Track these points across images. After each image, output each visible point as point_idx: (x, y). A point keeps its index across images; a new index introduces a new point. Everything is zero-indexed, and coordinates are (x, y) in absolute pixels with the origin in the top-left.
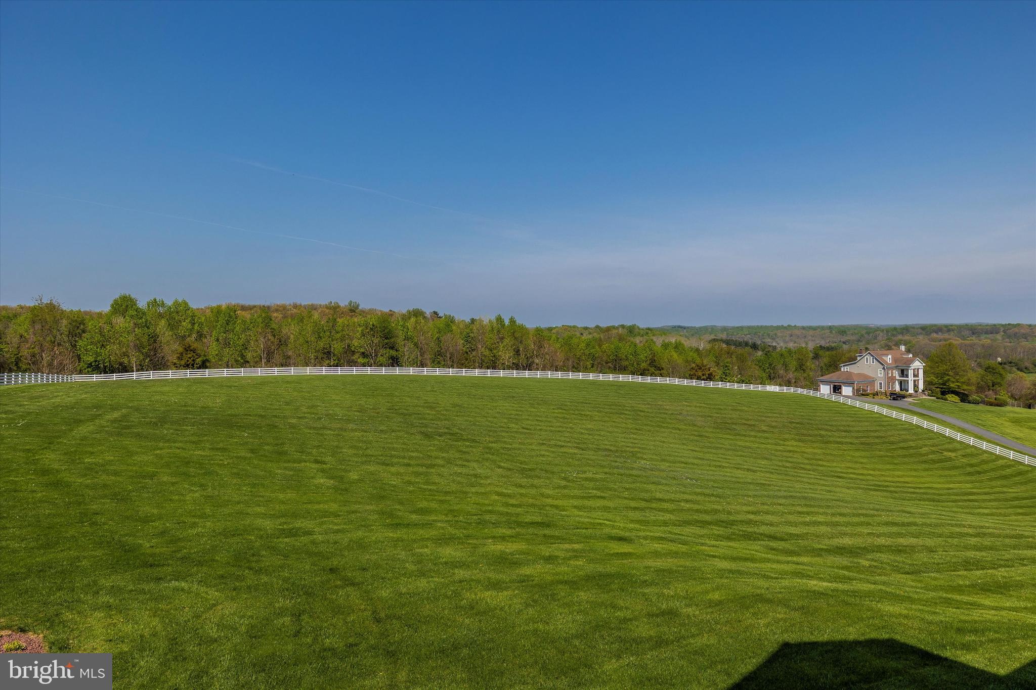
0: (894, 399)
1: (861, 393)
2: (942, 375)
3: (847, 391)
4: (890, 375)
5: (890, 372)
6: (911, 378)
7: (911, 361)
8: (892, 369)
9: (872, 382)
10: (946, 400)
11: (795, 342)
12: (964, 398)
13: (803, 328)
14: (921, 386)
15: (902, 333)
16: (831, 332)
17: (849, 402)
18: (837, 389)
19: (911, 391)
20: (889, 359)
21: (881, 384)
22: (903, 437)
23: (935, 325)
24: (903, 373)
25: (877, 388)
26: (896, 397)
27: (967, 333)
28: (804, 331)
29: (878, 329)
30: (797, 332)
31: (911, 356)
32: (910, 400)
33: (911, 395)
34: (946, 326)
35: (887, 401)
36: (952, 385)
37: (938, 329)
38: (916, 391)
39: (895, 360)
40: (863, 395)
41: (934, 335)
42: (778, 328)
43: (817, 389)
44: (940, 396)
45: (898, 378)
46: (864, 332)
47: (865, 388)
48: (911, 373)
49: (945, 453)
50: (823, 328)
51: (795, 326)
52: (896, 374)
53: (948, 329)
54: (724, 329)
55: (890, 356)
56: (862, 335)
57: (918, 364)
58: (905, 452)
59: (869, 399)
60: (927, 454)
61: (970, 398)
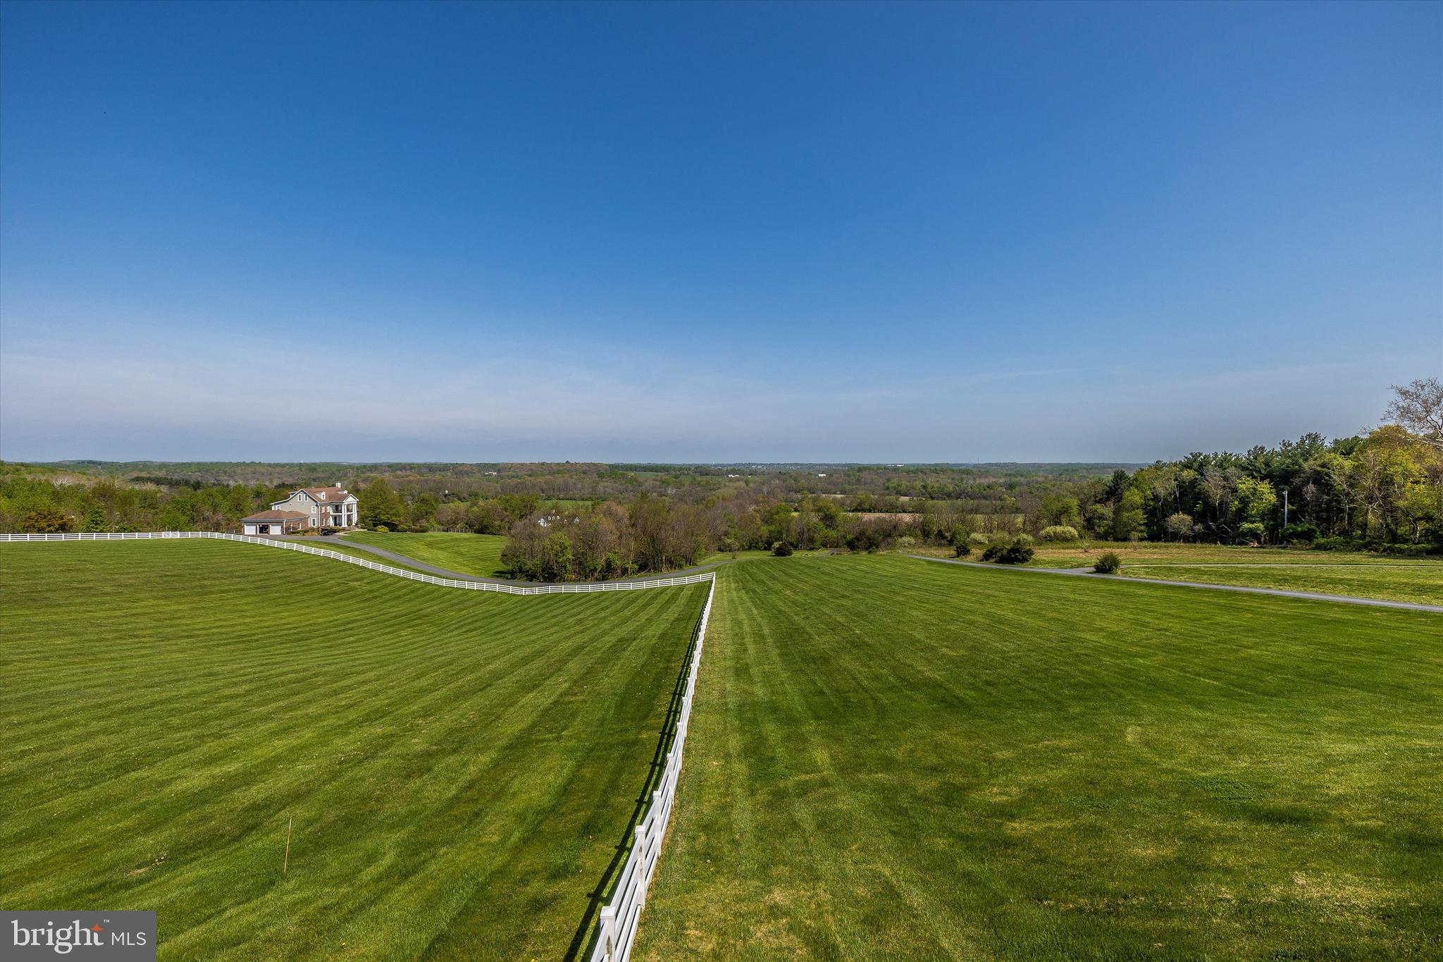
0: (325, 534)
1: (290, 531)
2: (373, 509)
3: (275, 530)
4: (323, 511)
5: (323, 508)
6: (344, 514)
7: (345, 497)
8: (326, 505)
9: (304, 519)
10: (376, 531)
11: (258, 480)
12: (393, 527)
13: (270, 465)
14: (355, 519)
15: (371, 471)
16: (300, 470)
17: (276, 544)
18: (264, 529)
19: (344, 525)
20: (322, 496)
21: (314, 520)
22: (313, 573)
23: (400, 464)
24: (337, 509)
25: (310, 524)
26: (327, 532)
27: (425, 470)
28: (270, 469)
29: (351, 467)
30: (261, 469)
31: (346, 492)
32: (342, 534)
33: (344, 529)
34: (409, 465)
35: (317, 536)
36: (383, 517)
37: (403, 467)
38: (349, 525)
39: (329, 497)
40: (293, 533)
41: (399, 473)
42: (238, 464)
43: (239, 531)
44: (372, 527)
45: (332, 513)
46: (334, 469)
47: (296, 526)
48: (344, 508)
49: (351, 583)
50: (292, 465)
51: (260, 463)
52: (330, 510)
53: (410, 467)
54: (163, 466)
55: (324, 493)
56: (333, 473)
57: (351, 500)
58: (307, 589)
59: (299, 537)
60: (330, 588)
61: (399, 527)
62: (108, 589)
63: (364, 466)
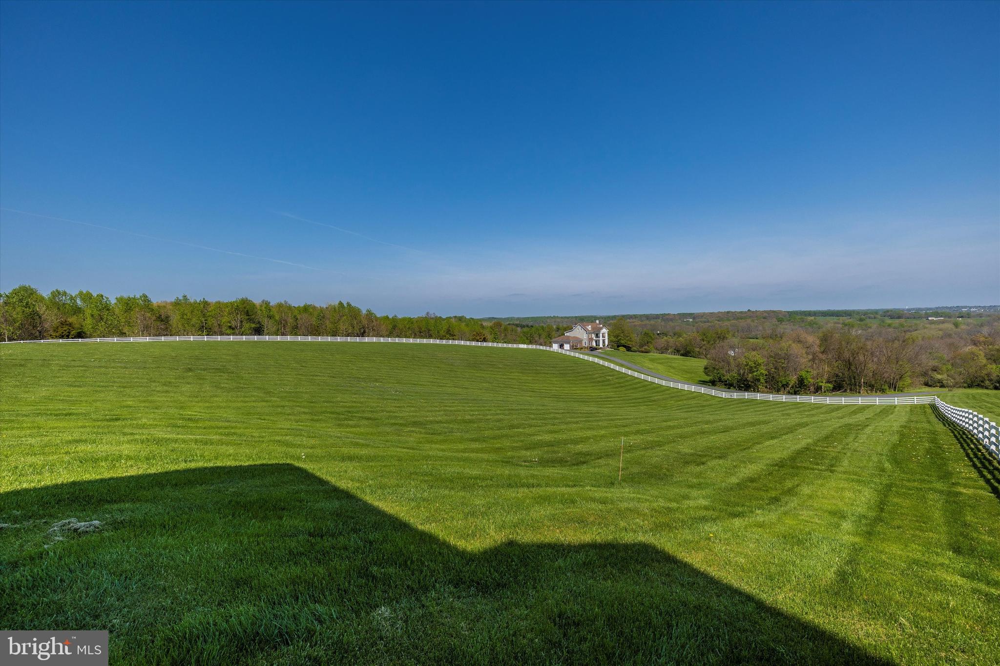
0: (591, 350)
1: (574, 348)
2: (617, 336)
3: (567, 347)
4: (590, 337)
5: (590, 335)
6: (601, 339)
7: (601, 329)
8: (591, 333)
9: (581, 341)
10: (619, 350)
12: (628, 349)
13: (562, 317)
14: (607, 343)
16: (577, 318)
17: (568, 353)
18: (561, 346)
19: (601, 346)
20: (589, 328)
21: (585, 342)
22: (587, 369)
24: (597, 336)
25: (584, 345)
26: (593, 349)
27: (645, 319)
30: (558, 320)
31: (601, 326)
32: (600, 351)
33: (601, 348)
34: (634, 315)
35: (587, 351)
36: (622, 342)
37: (631, 317)
38: (604, 346)
39: (593, 328)
42: (548, 317)
43: (551, 346)
44: (616, 348)
45: (594, 338)
47: (577, 345)
48: (601, 335)
49: (607, 377)
50: (572, 317)
51: (557, 316)
52: (593, 336)
53: (635, 317)
55: (590, 326)
57: (604, 330)
58: (584, 377)
59: (578, 351)
60: (596, 378)
61: (632, 349)
62: (501, 366)
63: (609, 317)
